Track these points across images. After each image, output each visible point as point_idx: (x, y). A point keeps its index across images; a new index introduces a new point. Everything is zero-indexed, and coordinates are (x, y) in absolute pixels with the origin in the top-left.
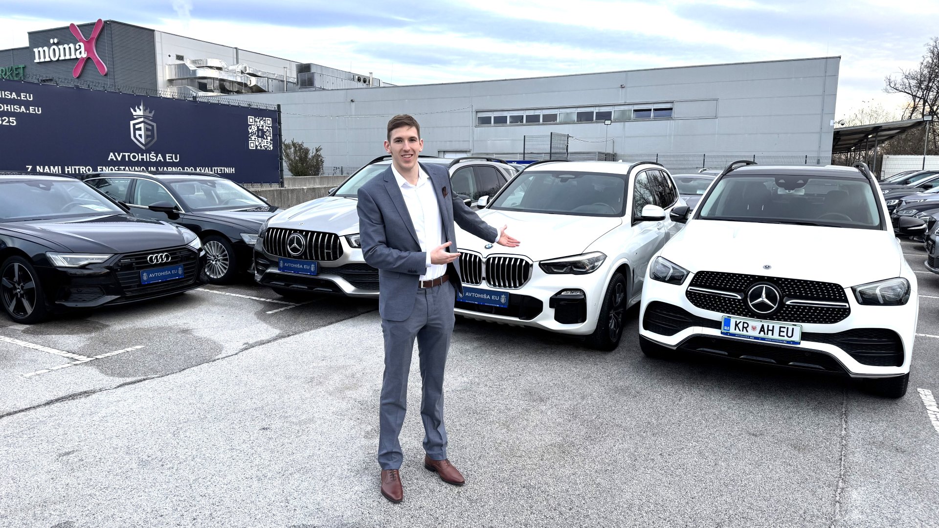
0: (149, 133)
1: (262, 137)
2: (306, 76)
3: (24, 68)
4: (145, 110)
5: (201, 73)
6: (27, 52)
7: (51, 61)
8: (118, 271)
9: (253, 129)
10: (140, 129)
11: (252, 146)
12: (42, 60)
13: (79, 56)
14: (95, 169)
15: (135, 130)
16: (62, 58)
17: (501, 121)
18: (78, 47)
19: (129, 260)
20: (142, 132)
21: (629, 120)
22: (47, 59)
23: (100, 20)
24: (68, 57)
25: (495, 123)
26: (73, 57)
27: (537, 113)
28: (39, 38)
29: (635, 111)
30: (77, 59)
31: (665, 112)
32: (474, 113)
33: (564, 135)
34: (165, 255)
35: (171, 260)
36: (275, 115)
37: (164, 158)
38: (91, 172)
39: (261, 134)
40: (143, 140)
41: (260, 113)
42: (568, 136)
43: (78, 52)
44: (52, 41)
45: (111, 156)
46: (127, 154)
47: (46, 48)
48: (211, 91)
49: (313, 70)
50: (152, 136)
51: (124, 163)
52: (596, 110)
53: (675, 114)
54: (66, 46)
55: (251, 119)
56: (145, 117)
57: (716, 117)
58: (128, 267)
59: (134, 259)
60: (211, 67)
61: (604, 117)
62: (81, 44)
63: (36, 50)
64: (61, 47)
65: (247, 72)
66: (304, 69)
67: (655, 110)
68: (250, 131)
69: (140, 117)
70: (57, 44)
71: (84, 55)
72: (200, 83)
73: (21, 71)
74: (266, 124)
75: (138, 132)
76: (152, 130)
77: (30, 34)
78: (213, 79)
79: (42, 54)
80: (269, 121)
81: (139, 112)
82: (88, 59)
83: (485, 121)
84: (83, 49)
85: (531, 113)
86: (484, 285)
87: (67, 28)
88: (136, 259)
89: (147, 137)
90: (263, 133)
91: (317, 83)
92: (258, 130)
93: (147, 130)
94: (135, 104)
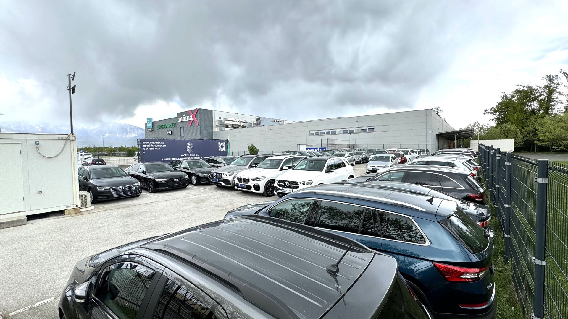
0: (191, 149)
1: (222, 148)
2: (258, 121)
3: (176, 123)
4: (191, 143)
5: (226, 123)
6: (176, 118)
7: (183, 121)
9: (220, 146)
10: (189, 148)
11: (219, 150)
12: (181, 121)
13: (191, 120)
14: (178, 159)
15: (188, 148)
16: (186, 120)
17: (318, 134)
18: (190, 117)
20: (190, 149)
21: (360, 133)
22: (182, 121)
23: (197, 109)
24: (188, 120)
25: (316, 135)
26: (189, 120)
27: (329, 131)
28: (180, 115)
29: (362, 129)
30: (190, 120)
31: (372, 130)
32: (309, 132)
33: (334, 139)
36: (227, 142)
37: (195, 155)
38: (177, 159)
39: (222, 147)
40: (190, 151)
41: (222, 141)
42: (335, 139)
43: (190, 118)
44: (183, 115)
45: (182, 155)
46: (186, 155)
47: (182, 118)
48: (229, 128)
49: (261, 119)
50: (192, 150)
51: (185, 157)
52: (348, 130)
53: (375, 130)
54: (187, 117)
55: (219, 143)
56: (190, 145)
57: (389, 131)
60: (229, 120)
61: (352, 132)
62: (191, 116)
63: (179, 118)
64: (186, 117)
65: (241, 121)
66: (258, 119)
67: (369, 129)
68: (219, 146)
69: (189, 145)
70: (185, 116)
71: (192, 119)
72: (226, 126)
73: (175, 124)
74: (224, 144)
75: (189, 149)
76: (192, 148)
77: (177, 113)
78: (230, 124)
79: (181, 119)
80: (225, 143)
81: (189, 144)
82: (193, 120)
83: (313, 134)
84: (192, 117)
85: (327, 131)
86: (243, 183)
87: (188, 111)
89: (191, 150)
90: (223, 146)
91: (262, 124)
92: (221, 146)
93: (191, 148)
94: (188, 142)
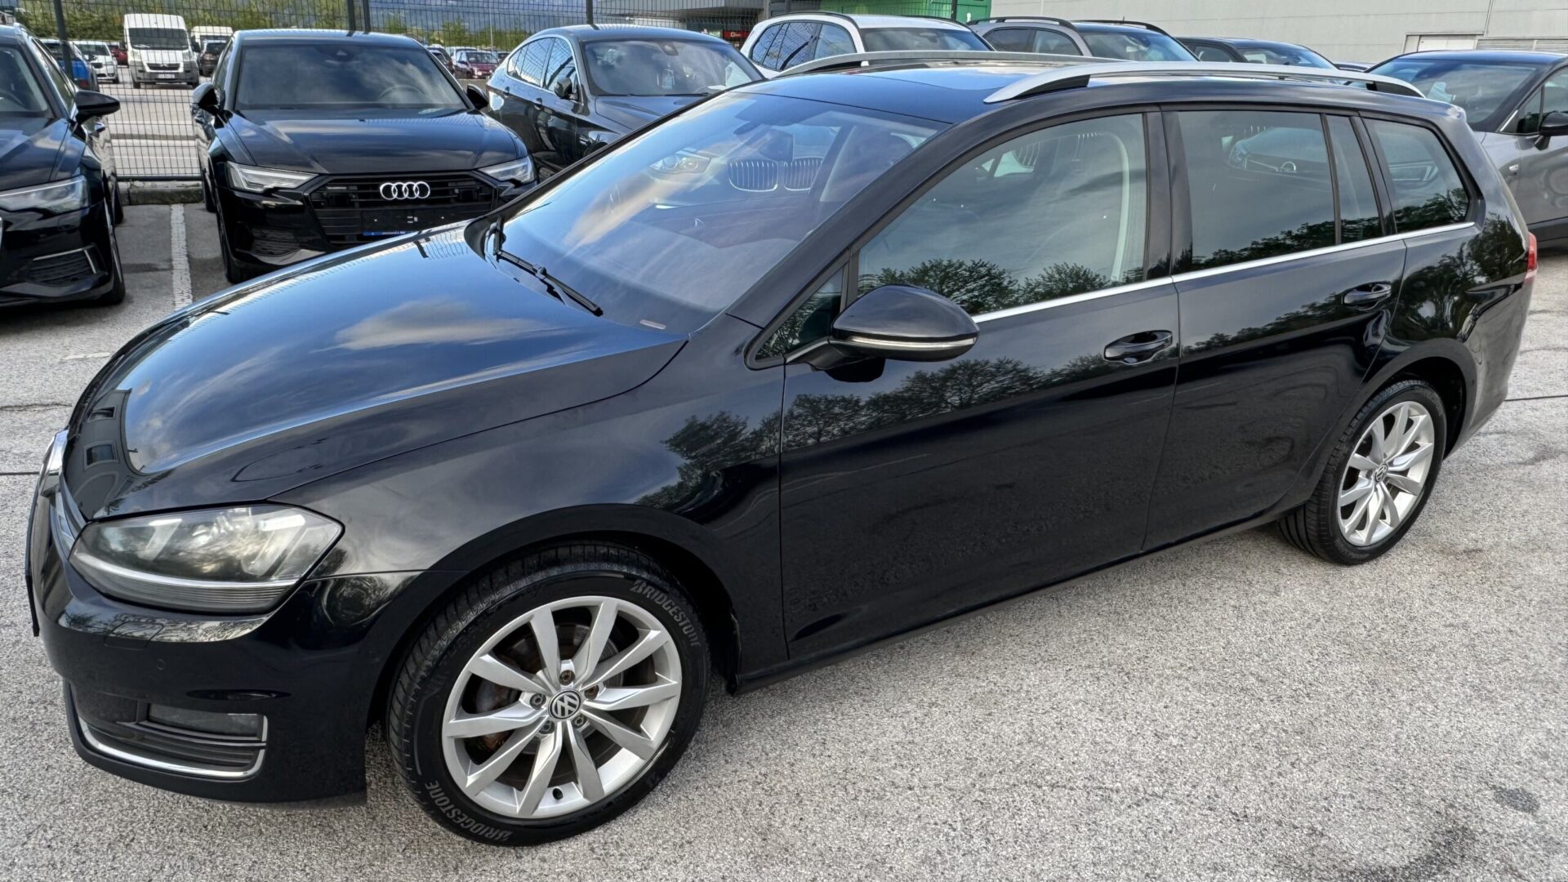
8: (322, 207)
19: (344, 188)
34: (419, 185)
35: (431, 195)
58: (342, 200)
59: (356, 188)
88: (360, 187)
